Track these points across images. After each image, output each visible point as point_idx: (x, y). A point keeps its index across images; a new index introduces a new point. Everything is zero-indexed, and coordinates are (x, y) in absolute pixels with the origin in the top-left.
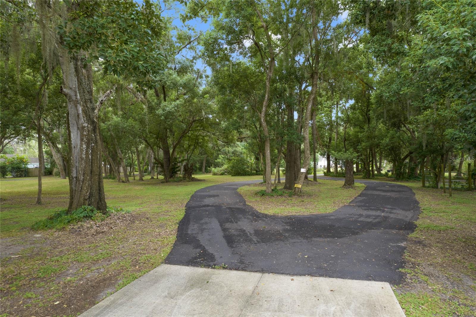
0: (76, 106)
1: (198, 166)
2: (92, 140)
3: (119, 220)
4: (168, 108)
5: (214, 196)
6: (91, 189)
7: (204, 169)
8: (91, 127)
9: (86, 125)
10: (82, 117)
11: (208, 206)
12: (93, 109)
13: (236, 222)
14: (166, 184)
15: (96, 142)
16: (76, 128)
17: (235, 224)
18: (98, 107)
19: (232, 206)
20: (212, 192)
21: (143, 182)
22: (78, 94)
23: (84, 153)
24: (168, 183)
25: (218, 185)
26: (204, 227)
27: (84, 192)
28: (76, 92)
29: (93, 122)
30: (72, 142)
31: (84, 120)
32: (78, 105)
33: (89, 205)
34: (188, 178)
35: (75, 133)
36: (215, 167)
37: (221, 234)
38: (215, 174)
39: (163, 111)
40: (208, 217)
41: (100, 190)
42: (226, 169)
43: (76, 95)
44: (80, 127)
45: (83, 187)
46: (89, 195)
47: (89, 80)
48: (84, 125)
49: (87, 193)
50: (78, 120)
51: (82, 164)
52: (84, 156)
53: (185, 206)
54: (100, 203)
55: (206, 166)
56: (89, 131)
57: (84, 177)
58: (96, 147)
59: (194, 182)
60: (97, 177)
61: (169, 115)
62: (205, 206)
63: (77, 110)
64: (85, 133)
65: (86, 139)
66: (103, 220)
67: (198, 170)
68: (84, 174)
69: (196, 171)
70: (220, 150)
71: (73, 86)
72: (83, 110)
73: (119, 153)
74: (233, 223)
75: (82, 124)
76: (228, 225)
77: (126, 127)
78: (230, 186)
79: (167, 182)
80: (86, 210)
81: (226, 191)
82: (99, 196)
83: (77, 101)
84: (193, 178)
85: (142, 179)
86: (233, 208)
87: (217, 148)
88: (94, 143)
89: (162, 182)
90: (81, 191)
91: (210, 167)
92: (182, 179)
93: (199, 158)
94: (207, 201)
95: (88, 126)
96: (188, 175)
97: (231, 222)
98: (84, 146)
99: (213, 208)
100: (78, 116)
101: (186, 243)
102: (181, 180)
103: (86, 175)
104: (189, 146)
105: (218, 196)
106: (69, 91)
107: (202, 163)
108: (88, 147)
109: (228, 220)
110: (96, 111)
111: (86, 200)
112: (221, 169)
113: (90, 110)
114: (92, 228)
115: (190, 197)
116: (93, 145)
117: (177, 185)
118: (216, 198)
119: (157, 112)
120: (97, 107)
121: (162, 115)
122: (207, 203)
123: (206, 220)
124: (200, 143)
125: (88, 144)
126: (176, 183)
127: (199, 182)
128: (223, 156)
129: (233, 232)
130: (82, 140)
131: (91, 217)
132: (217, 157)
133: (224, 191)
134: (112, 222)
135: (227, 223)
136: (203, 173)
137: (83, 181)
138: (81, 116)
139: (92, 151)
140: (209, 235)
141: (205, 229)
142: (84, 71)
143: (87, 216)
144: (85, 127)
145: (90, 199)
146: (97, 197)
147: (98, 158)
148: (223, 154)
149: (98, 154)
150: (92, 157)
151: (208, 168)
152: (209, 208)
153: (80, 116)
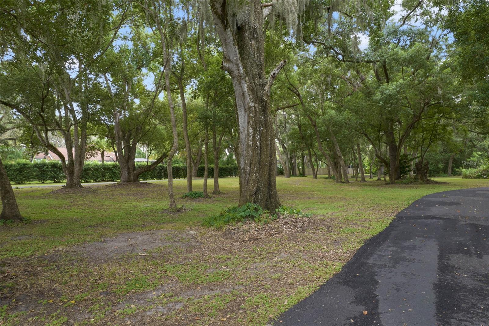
0: (240, 83)
1: (441, 167)
2: (260, 123)
3: (286, 225)
4: (387, 91)
5: (451, 204)
6: (258, 182)
7: (450, 171)
8: (258, 107)
9: (252, 104)
10: (248, 96)
11: (433, 217)
12: (263, 85)
13: (479, 256)
14: (390, 185)
15: (266, 125)
16: (243, 110)
17: (475, 260)
18: (269, 82)
19: (479, 223)
20: (451, 199)
21: (365, 183)
22: (241, 68)
23: (251, 138)
24: (393, 186)
25: (464, 190)
26: (406, 255)
27: (251, 186)
28: (238, 65)
29: (262, 101)
30: (240, 127)
31: (250, 98)
32: (243, 81)
33: (255, 202)
34: (421, 180)
35: (243, 115)
36: (467, 167)
37: (433, 277)
38: (466, 177)
39: (382, 95)
40: (423, 237)
41: (270, 184)
42: (485, 170)
43: (239, 70)
44: (246, 108)
45: (249, 180)
46: (255, 191)
47: (259, 52)
48: (250, 105)
49: (253, 188)
50: (244, 99)
51: (248, 153)
52: (251, 143)
53: (395, 214)
54: (269, 201)
55: (453, 167)
56: (256, 112)
57: (250, 167)
58: (266, 132)
59: (429, 185)
60: (266, 169)
61: (389, 99)
62: (426, 217)
63: (242, 87)
64: (251, 115)
65: (253, 122)
66: (266, 223)
67: (441, 172)
68: (251, 164)
69: (438, 173)
70: (474, 146)
71: (233, 58)
72: (249, 88)
73: (338, 151)
74: (471, 256)
75: (248, 103)
76: (456, 260)
77: (342, 120)
78: (485, 192)
79: (392, 184)
80: (249, 208)
81: (476, 199)
82: (269, 192)
83: (241, 76)
84: (428, 180)
85: (364, 179)
86: (481, 226)
87: (469, 144)
88: (262, 127)
89: (387, 184)
90: (247, 185)
91: (458, 168)
92: (412, 180)
93: (443, 157)
94: (435, 211)
95: (254, 106)
96: (422, 175)
97: (468, 253)
98: (251, 131)
99: (441, 222)
100: (243, 94)
101: (348, 285)
102: (412, 182)
103: (252, 166)
104: (424, 140)
105: (459, 204)
106: (230, 65)
107: (447, 163)
108: (255, 132)
109: (460, 249)
110: (266, 88)
111: (252, 196)
112: (476, 170)
113: (258, 87)
114: (249, 232)
115: (411, 202)
116: (262, 128)
117: (404, 188)
118: (454, 206)
119: (374, 98)
120: (267, 83)
121: (380, 100)
122: (432, 214)
123: (417, 241)
124: (439, 135)
125: (255, 128)
126: (404, 185)
127: (437, 185)
128: (479, 153)
129: (464, 278)
130: (249, 122)
131: (253, 217)
132: (470, 155)
133: (472, 198)
134: (276, 226)
135: (457, 253)
136: (449, 176)
137: (250, 173)
138: (247, 94)
139: (260, 137)
140: (405, 274)
141: (404, 259)
142: (253, 42)
143: (249, 215)
144: (251, 107)
145: (257, 195)
146: (266, 193)
147: (267, 144)
148: (480, 150)
149: (268, 140)
150: (260, 144)
151: (457, 170)
152: (434, 220)
153: (245, 95)
